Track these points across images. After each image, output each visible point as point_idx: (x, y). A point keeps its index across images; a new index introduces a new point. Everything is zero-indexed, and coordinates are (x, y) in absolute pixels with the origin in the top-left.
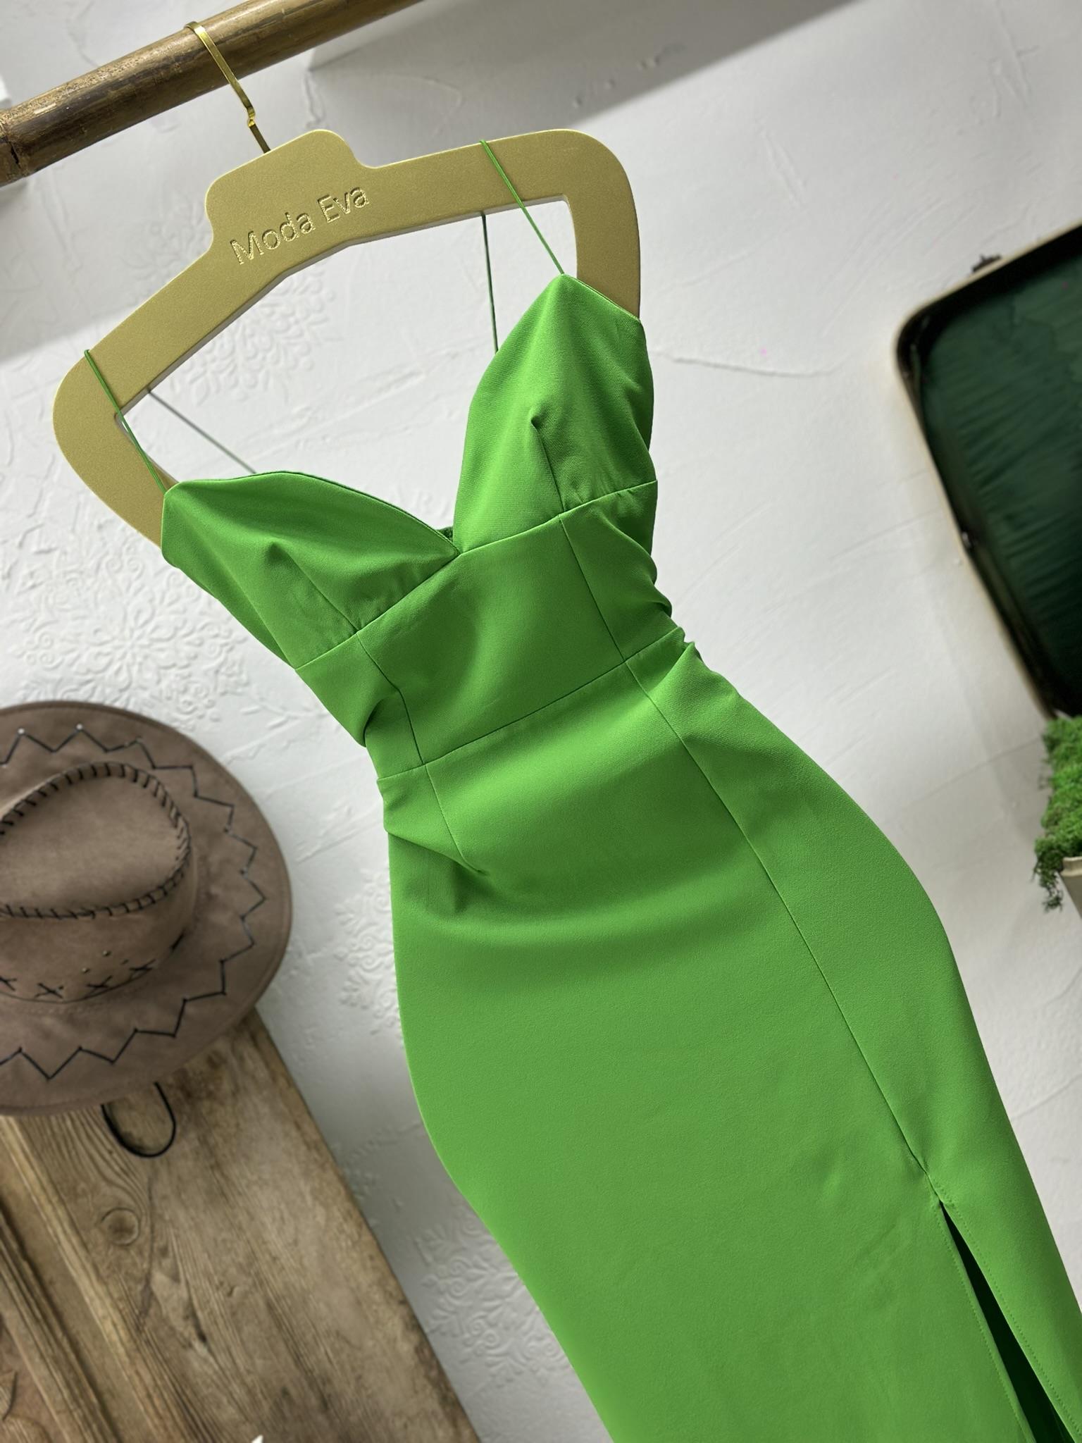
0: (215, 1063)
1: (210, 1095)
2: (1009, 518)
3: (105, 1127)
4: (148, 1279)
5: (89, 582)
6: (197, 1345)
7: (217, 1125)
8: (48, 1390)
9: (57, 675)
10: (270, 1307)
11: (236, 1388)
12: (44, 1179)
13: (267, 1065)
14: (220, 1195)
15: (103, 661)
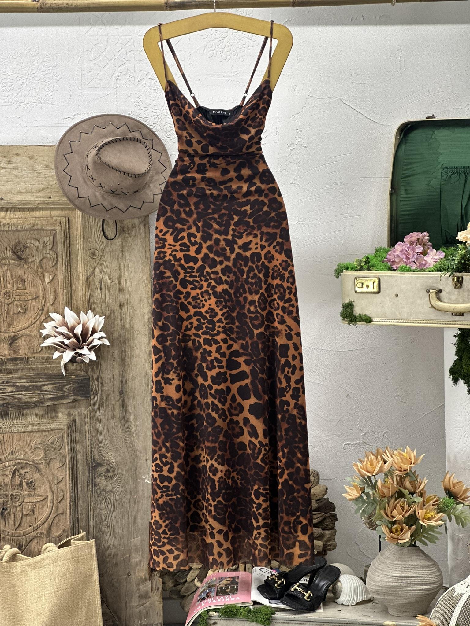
0: (133, 226)
1: (128, 234)
2: (406, 190)
3: (101, 229)
4: (94, 269)
5: (159, 92)
6: (99, 290)
7: (127, 241)
8: (61, 282)
9: (140, 112)
10: (119, 290)
11: (103, 304)
12: (82, 233)
13: (145, 233)
14: (120, 258)
15: (154, 114)
